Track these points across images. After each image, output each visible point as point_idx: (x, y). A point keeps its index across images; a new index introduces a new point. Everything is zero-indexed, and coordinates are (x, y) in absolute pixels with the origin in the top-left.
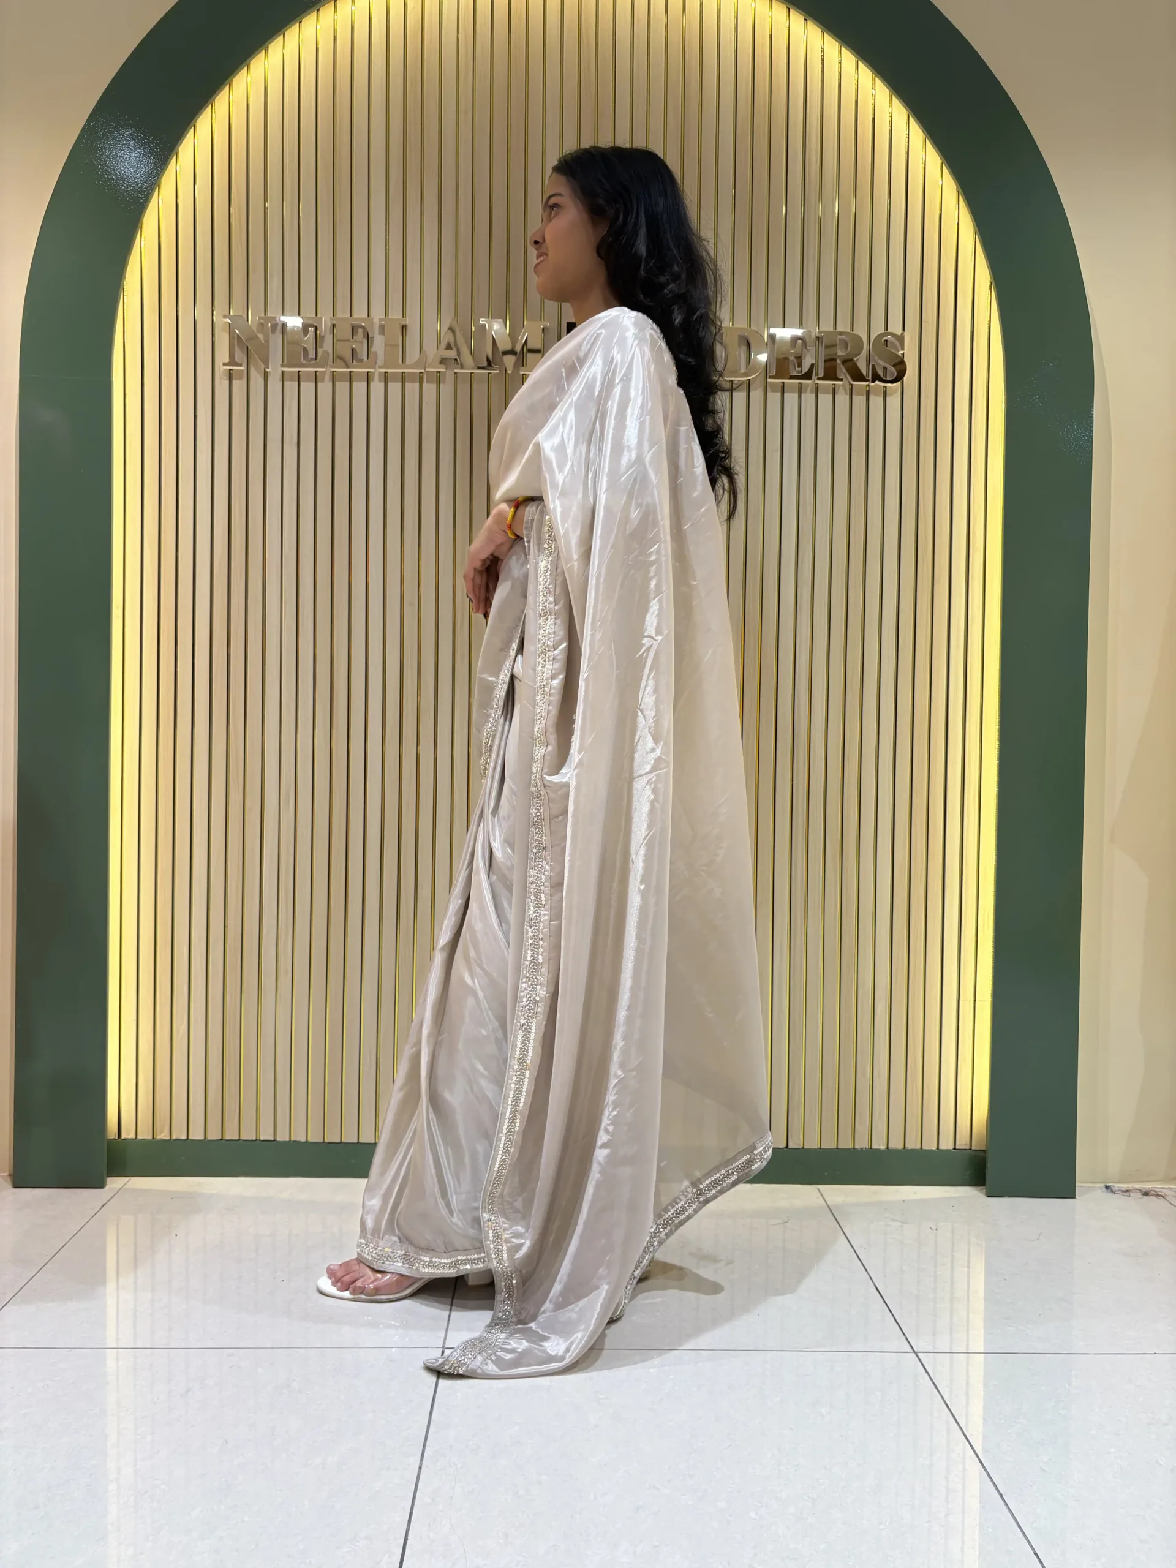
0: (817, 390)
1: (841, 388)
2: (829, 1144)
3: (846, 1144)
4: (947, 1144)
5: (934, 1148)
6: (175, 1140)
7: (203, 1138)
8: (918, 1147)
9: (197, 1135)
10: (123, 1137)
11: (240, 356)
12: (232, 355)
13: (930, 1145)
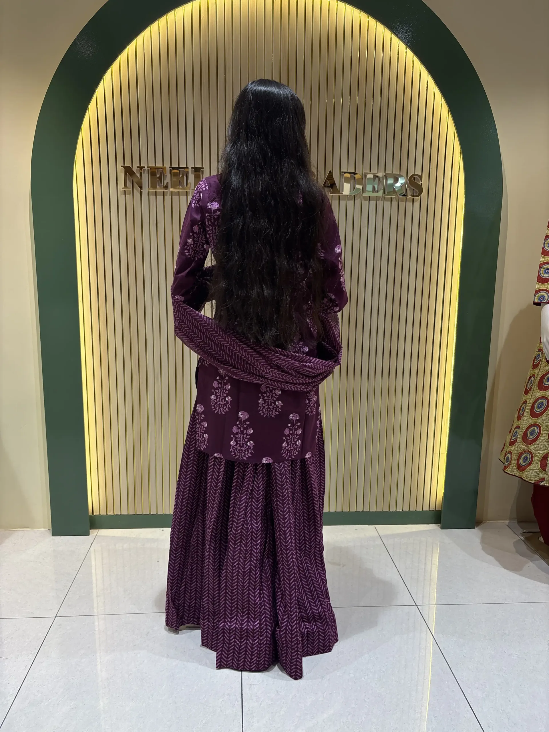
0: (384, 199)
1: (394, 199)
2: (379, 510)
3: (386, 509)
4: (426, 509)
5: (421, 510)
6: (116, 515)
7: (127, 514)
8: (415, 510)
9: (125, 513)
10: (95, 514)
11: (129, 184)
12: (126, 185)
13: (419, 509)
